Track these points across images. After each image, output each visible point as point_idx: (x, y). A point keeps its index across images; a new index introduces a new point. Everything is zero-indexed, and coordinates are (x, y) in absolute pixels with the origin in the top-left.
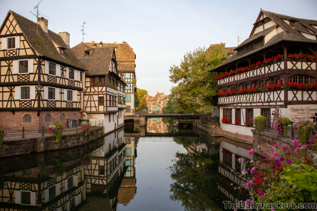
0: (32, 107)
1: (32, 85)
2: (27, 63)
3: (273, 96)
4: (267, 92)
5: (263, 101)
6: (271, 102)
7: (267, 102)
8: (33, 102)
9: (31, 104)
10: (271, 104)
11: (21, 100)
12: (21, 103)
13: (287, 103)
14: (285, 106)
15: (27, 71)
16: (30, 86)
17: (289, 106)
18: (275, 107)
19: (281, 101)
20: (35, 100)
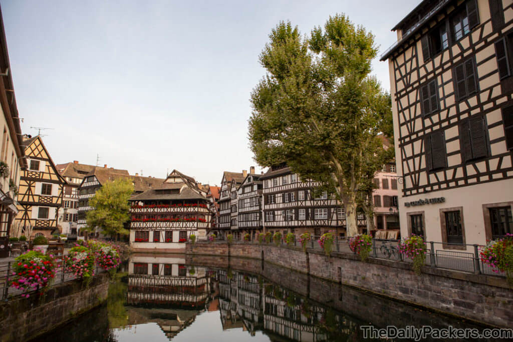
0: (50, 226)
1: (51, 206)
2: (50, 187)
3: (190, 224)
4: (185, 222)
5: (181, 226)
6: (188, 227)
7: (185, 227)
8: (51, 222)
9: (49, 224)
10: (187, 229)
11: (38, 219)
12: (37, 222)
13: (198, 228)
14: (196, 230)
15: (50, 194)
16: (49, 207)
17: (199, 230)
18: (190, 230)
19: (194, 227)
20: (53, 220)
